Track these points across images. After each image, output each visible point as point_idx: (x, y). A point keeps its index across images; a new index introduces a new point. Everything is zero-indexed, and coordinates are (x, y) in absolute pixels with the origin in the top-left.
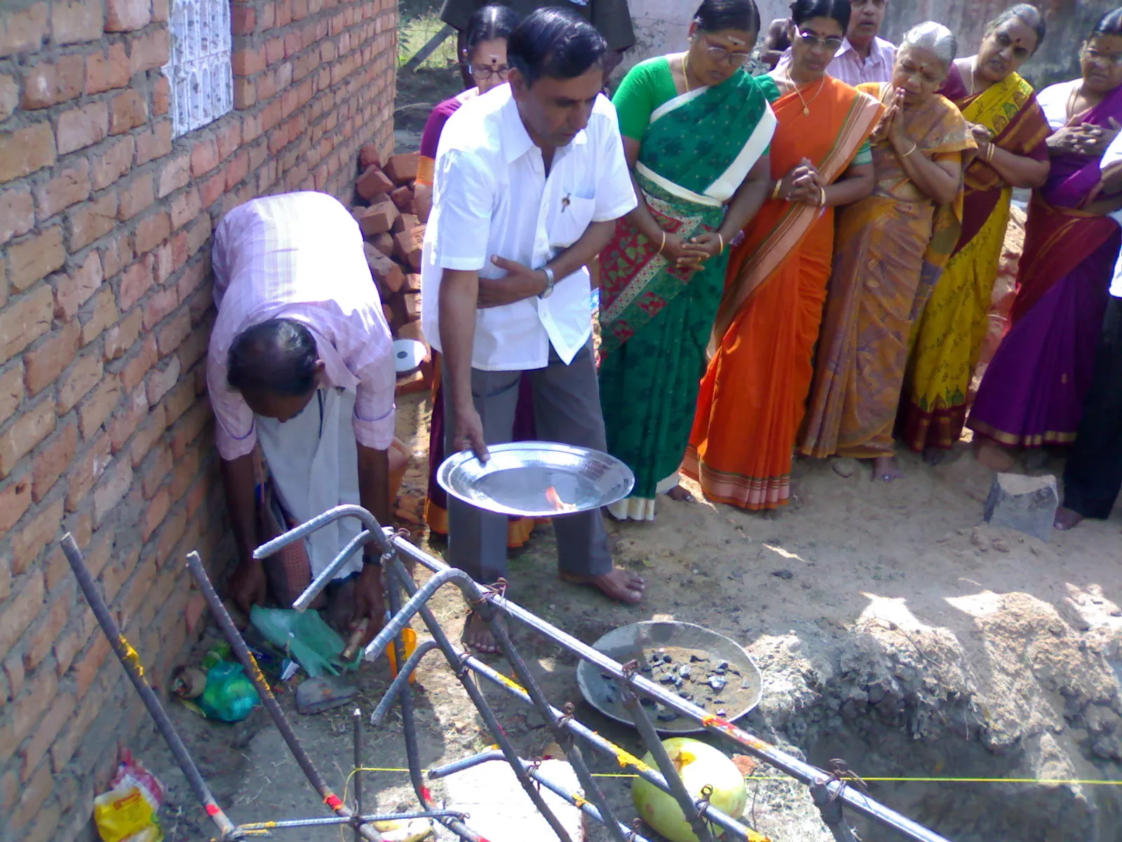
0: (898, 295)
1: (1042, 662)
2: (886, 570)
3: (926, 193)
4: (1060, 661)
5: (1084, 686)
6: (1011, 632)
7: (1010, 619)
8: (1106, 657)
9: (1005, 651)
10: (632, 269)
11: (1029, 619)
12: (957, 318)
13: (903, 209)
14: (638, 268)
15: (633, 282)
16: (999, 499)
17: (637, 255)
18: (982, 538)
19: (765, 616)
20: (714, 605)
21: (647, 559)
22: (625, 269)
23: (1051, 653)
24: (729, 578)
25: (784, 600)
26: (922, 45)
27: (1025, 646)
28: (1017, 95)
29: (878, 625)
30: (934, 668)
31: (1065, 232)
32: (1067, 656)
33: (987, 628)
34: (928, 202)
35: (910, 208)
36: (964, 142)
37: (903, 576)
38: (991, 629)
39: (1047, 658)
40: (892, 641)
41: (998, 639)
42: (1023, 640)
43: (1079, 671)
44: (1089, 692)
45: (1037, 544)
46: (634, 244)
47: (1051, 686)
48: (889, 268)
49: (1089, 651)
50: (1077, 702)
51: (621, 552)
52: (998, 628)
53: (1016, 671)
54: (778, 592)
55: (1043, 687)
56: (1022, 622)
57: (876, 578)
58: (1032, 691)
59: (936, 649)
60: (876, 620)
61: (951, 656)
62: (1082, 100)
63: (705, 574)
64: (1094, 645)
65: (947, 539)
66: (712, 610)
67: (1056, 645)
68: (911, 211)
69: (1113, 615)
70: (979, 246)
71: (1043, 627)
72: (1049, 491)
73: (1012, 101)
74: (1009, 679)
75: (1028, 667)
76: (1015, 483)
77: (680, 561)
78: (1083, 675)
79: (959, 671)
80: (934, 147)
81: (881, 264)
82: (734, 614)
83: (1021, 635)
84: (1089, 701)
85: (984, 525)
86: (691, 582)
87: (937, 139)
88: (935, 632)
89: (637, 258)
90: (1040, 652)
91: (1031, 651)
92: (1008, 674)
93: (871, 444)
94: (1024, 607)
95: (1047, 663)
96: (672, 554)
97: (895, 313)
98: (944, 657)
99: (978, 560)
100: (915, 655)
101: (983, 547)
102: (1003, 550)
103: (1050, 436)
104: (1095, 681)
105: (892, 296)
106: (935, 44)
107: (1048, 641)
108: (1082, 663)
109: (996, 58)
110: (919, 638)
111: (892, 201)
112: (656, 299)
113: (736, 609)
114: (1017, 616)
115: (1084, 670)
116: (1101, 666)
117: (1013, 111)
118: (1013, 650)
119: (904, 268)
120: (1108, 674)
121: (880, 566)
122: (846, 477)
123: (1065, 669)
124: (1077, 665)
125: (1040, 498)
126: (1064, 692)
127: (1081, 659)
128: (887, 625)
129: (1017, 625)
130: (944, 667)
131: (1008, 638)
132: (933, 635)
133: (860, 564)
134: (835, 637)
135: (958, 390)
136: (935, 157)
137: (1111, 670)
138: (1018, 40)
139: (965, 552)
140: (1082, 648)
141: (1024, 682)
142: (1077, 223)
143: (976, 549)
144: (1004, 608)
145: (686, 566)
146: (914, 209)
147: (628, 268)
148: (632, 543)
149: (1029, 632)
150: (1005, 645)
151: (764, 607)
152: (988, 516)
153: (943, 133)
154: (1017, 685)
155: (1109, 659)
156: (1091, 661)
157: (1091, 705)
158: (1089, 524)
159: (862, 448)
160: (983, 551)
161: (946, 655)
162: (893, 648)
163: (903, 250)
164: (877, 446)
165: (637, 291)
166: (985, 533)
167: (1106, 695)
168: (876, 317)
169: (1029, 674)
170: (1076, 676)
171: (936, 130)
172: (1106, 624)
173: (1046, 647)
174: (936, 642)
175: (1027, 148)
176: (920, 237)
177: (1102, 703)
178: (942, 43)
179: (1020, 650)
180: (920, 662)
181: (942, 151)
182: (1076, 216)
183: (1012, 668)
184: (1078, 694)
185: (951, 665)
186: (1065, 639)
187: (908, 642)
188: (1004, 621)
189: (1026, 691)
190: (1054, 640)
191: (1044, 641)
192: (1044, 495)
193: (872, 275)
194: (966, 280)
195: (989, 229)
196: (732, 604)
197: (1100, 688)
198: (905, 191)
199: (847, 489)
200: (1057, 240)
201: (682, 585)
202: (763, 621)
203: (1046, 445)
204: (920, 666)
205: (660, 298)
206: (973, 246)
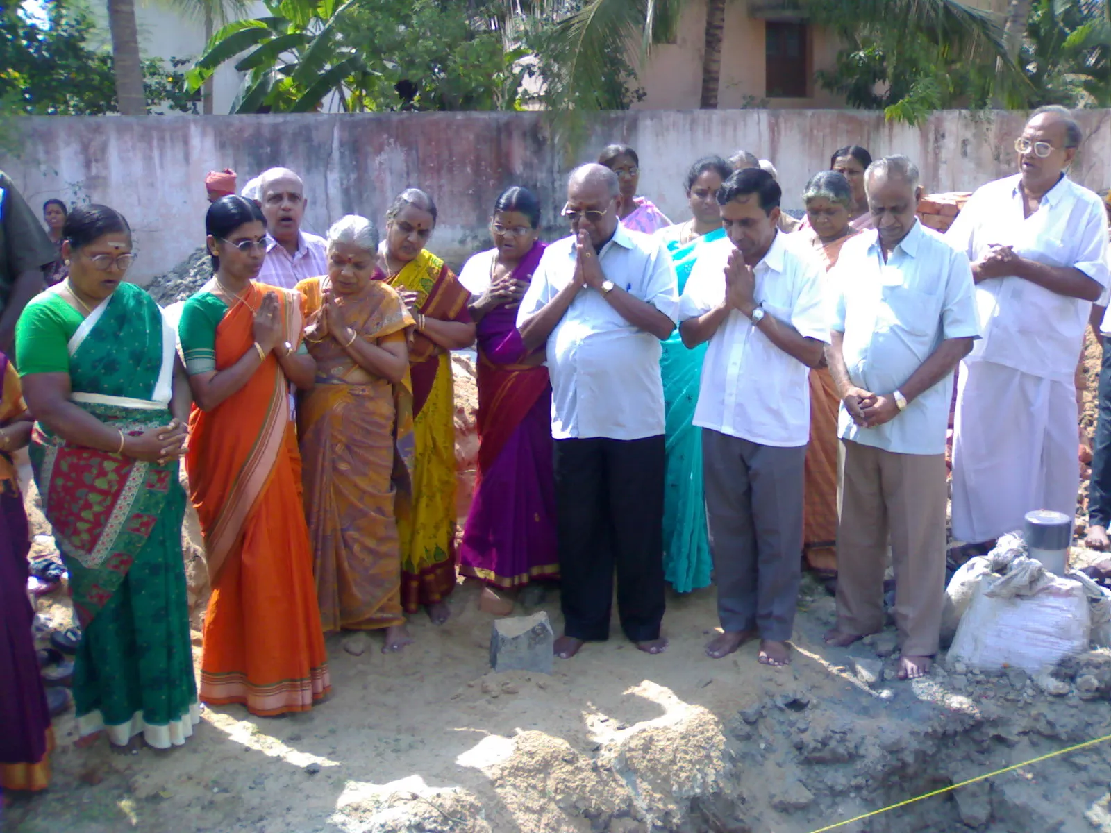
0: (371, 474)
1: (563, 791)
2: (405, 739)
3: (377, 374)
4: (578, 786)
5: (604, 804)
6: (530, 771)
7: (525, 759)
8: (617, 771)
9: (527, 791)
10: (109, 499)
11: (542, 754)
12: (425, 481)
13: (357, 392)
14: (116, 495)
15: (116, 511)
16: (500, 644)
17: (110, 482)
18: (493, 686)
19: (289, 818)
20: (239, 820)
21: (164, 790)
22: (100, 503)
23: (568, 781)
24: (251, 788)
25: (308, 797)
26: (343, 240)
27: (544, 780)
28: (430, 270)
29: (400, 799)
30: (461, 826)
31: (509, 385)
32: (583, 780)
33: (506, 773)
34: (382, 382)
35: (363, 390)
36: (402, 321)
37: (422, 742)
38: (510, 773)
39: (566, 786)
40: (414, 812)
41: (518, 781)
42: (542, 775)
43: (597, 791)
44: (608, 808)
45: (544, 679)
46: (102, 473)
47: (576, 812)
48: (356, 449)
49: (602, 770)
50: (601, 821)
51: (135, 789)
52: (516, 771)
53: (541, 807)
54: (301, 790)
55: (569, 815)
56: (537, 758)
57: (396, 751)
58: (559, 822)
59: (459, 808)
60: (398, 794)
61: (475, 811)
62: (501, 267)
63: (225, 790)
64: (604, 763)
65: (460, 695)
66: (237, 826)
67: (572, 773)
68: (366, 393)
69: (619, 729)
70: (430, 413)
71: (556, 758)
72: (543, 627)
73: (426, 276)
74: (535, 816)
75: (552, 799)
76: (512, 627)
77: (198, 783)
78: (601, 794)
79: (485, 823)
80: (377, 332)
81: (348, 447)
82: (259, 825)
83: (539, 771)
84: (611, 816)
85: (492, 673)
86: (211, 803)
87: (378, 324)
88: (455, 791)
89: (111, 487)
90: (558, 783)
91: (551, 784)
92: (534, 812)
93: (379, 615)
94: (536, 744)
95: (567, 791)
96: (190, 778)
97: (370, 489)
98: (467, 813)
99: (492, 708)
100: (440, 820)
101: (494, 694)
102: (512, 692)
103: (535, 571)
104: (612, 797)
105: (365, 475)
106: (355, 237)
107: (564, 770)
108: (598, 782)
109: (406, 244)
110: (440, 801)
111: (344, 386)
112: (145, 519)
113: (261, 819)
114: (531, 755)
115: (600, 788)
116: (615, 780)
117: (430, 285)
118: (534, 787)
119: (371, 447)
120: (622, 786)
121: (398, 737)
122: (359, 655)
123: (584, 793)
124: (594, 786)
125: (536, 635)
126: (587, 814)
127: (596, 779)
128: (410, 797)
129: (534, 761)
130: (470, 823)
131: (527, 777)
132: (453, 795)
133: (380, 740)
134: (361, 822)
135: (437, 548)
136: (379, 341)
137: (623, 782)
138: (419, 225)
139: (478, 703)
140: (595, 769)
141: (550, 815)
142: (517, 376)
143: (488, 697)
144: (518, 749)
145: (206, 786)
146: (368, 391)
147: (104, 500)
148: (147, 777)
149: (545, 767)
150: (525, 784)
151: (288, 809)
152: (493, 663)
153: (382, 317)
154: (544, 821)
155: (621, 772)
156: (605, 778)
157: (614, 820)
158: (590, 648)
159: (371, 621)
160: (494, 697)
161: (469, 810)
162: (417, 818)
163: (368, 432)
164: (385, 615)
165: (122, 519)
166: (493, 680)
167: (624, 806)
168: (353, 499)
169: (553, 806)
170: (595, 797)
171: (376, 315)
172: (612, 740)
173: (563, 776)
174: (458, 801)
175: (452, 314)
176: (381, 415)
177: (622, 814)
178: (362, 235)
179: (540, 786)
180: (446, 824)
181: (384, 334)
182: (516, 370)
183: (536, 806)
184: (599, 813)
185: (475, 819)
186: (579, 764)
187: (431, 808)
188: (520, 762)
189: (553, 823)
190: (569, 768)
191: (560, 771)
192: (538, 631)
193: (341, 458)
194: (425, 445)
195: (437, 396)
196: (257, 813)
197: (617, 802)
198: (356, 375)
199: (360, 667)
200: (504, 394)
201: (203, 808)
202: (288, 824)
203: (534, 581)
204: (446, 828)
205: (149, 516)
206: (425, 415)
